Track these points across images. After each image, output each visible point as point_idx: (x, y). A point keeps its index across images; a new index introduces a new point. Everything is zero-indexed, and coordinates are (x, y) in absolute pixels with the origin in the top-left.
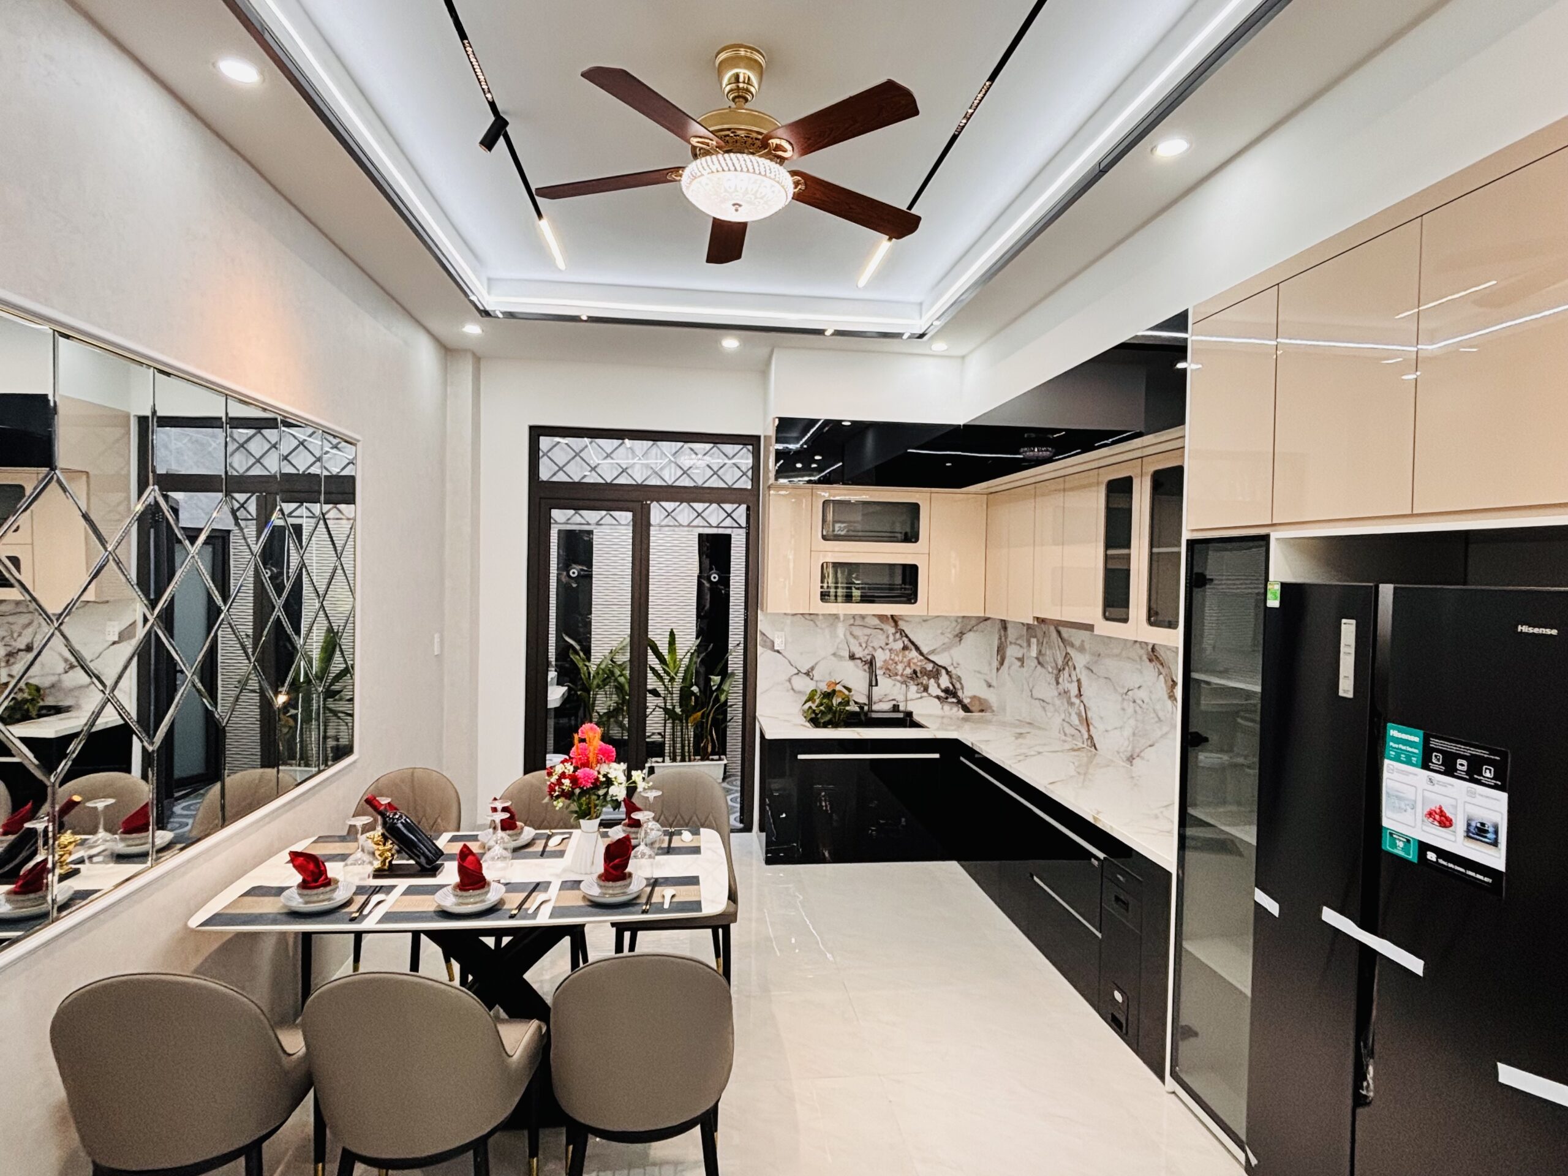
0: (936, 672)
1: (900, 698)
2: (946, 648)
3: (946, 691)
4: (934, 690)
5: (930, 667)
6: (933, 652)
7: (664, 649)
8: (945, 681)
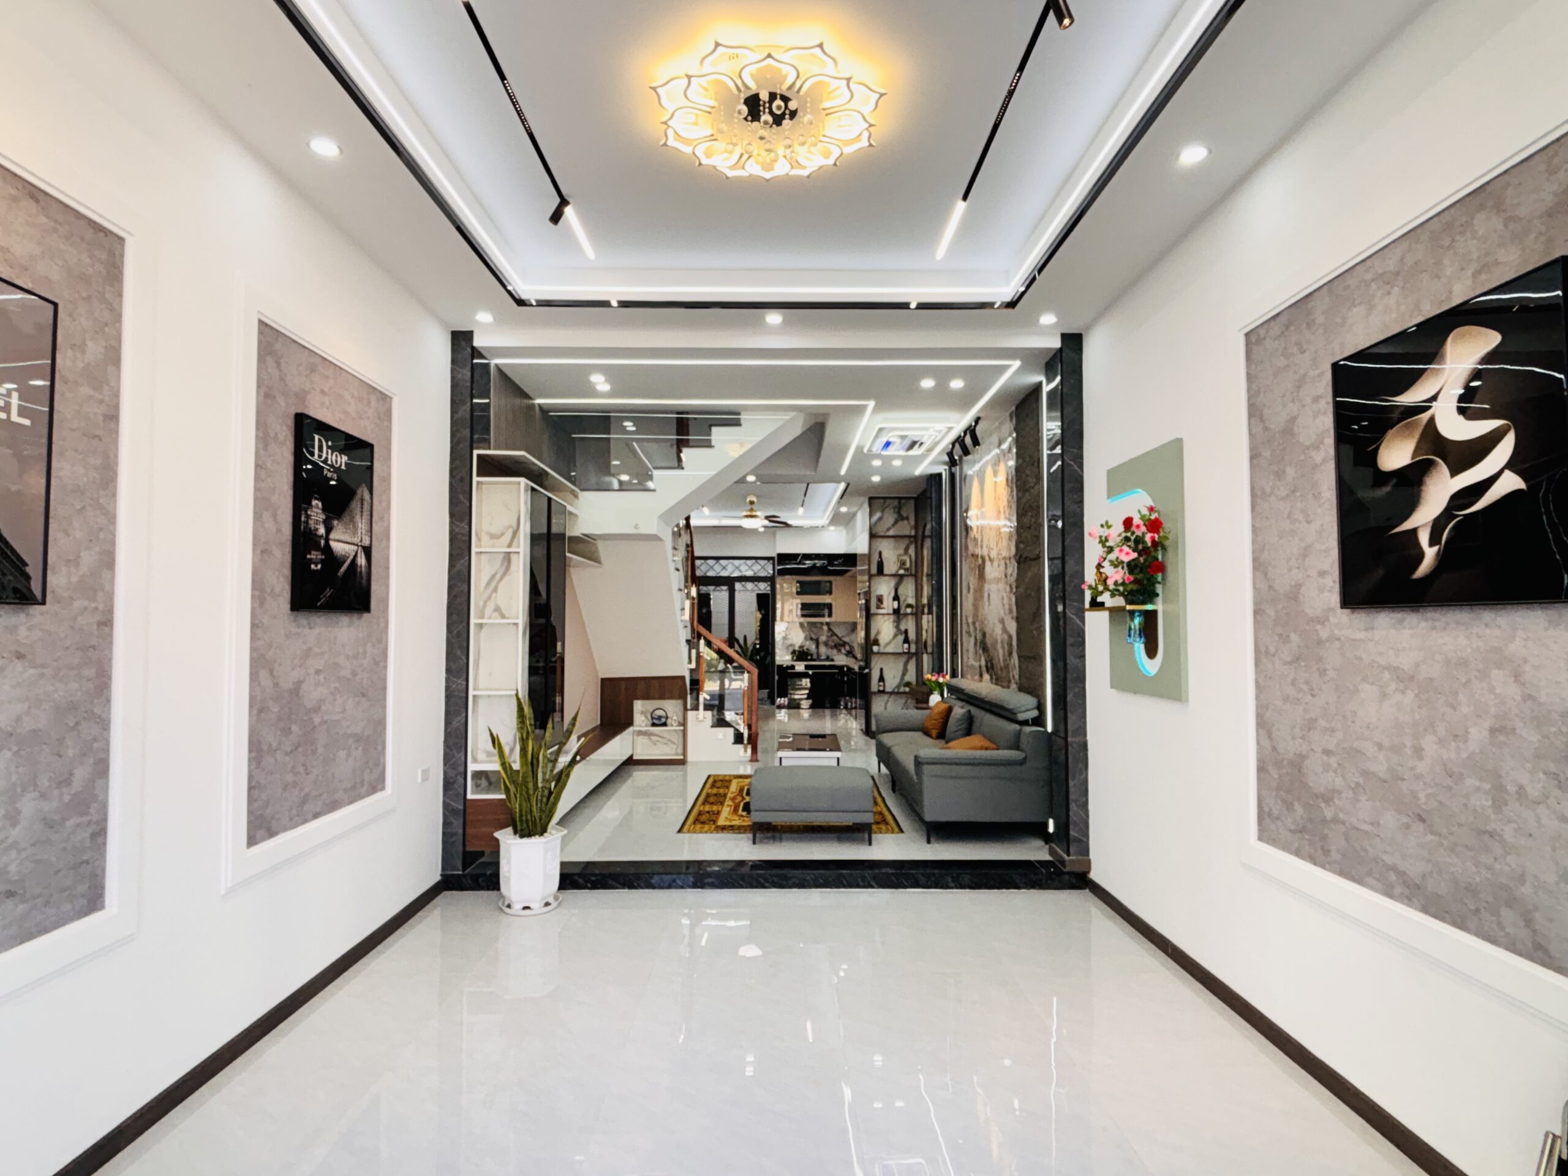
0: (844, 644)
1: (830, 654)
2: (848, 635)
3: (848, 651)
4: (843, 651)
5: (841, 642)
6: (843, 637)
7: (742, 642)
8: (847, 648)
